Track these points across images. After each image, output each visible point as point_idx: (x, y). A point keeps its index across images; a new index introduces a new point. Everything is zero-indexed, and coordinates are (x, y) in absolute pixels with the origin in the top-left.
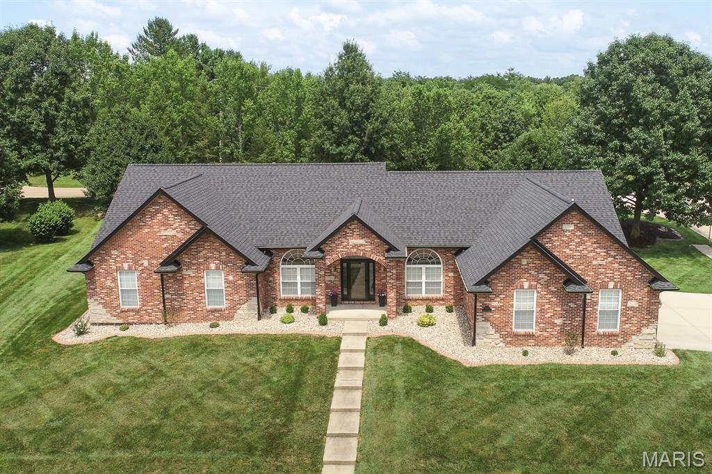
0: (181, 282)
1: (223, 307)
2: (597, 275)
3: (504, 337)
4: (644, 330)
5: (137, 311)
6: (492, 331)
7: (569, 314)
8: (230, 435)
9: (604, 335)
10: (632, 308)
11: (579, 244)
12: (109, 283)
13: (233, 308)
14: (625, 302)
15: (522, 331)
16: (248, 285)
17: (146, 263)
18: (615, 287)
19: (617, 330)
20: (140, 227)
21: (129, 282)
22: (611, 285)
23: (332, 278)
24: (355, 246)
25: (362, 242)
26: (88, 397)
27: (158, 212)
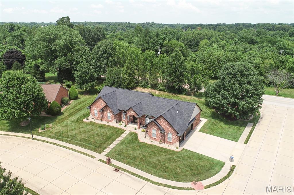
0: (104, 113)
1: (110, 120)
2: (167, 130)
3: (150, 138)
4: (176, 143)
5: (97, 117)
6: (148, 136)
7: (162, 136)
8: (95, 143)
9: (169, 142)
10: (174, 138)
11: (164, 123)
12: (93, 111)
13: (112, 120)
14: (173, 136)
15: (153, 137)
16: (114, 116)
17: (99, 109)
18: (171, 133)
19: (171, 142)
20: (98, 102)
21: (96, 112)
22: (170, 132)
23: (132, 118)
24: (132, 113)
25: (133, 112)
26: (81, 132)
27: (100, 100)
